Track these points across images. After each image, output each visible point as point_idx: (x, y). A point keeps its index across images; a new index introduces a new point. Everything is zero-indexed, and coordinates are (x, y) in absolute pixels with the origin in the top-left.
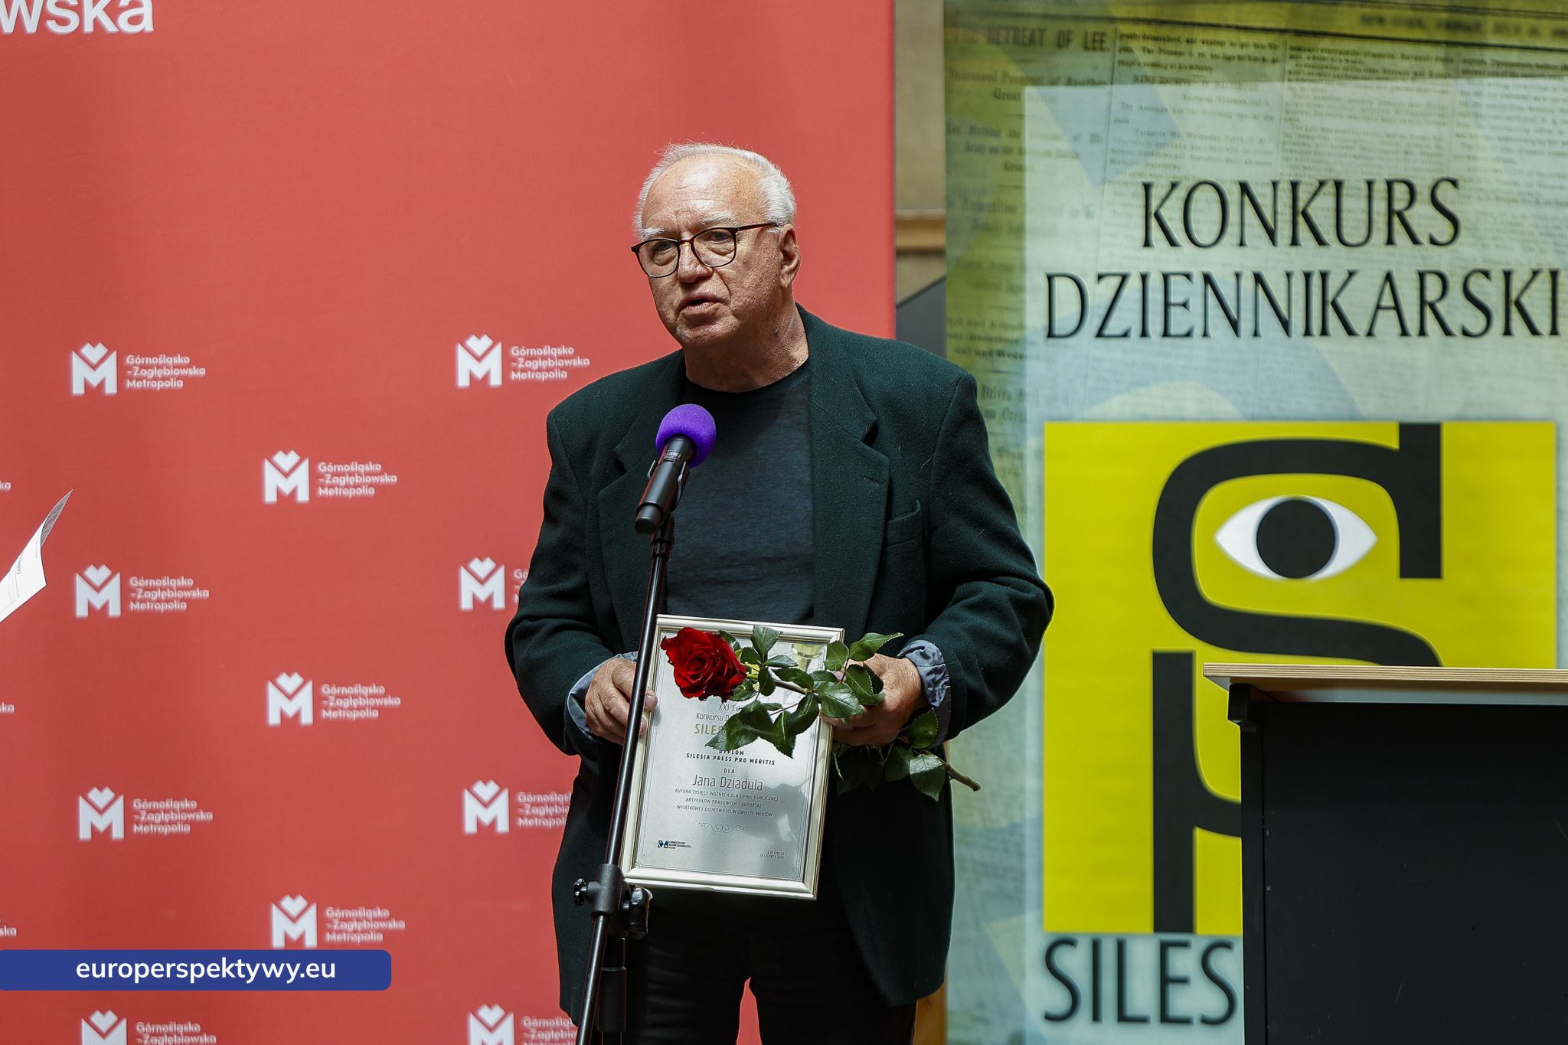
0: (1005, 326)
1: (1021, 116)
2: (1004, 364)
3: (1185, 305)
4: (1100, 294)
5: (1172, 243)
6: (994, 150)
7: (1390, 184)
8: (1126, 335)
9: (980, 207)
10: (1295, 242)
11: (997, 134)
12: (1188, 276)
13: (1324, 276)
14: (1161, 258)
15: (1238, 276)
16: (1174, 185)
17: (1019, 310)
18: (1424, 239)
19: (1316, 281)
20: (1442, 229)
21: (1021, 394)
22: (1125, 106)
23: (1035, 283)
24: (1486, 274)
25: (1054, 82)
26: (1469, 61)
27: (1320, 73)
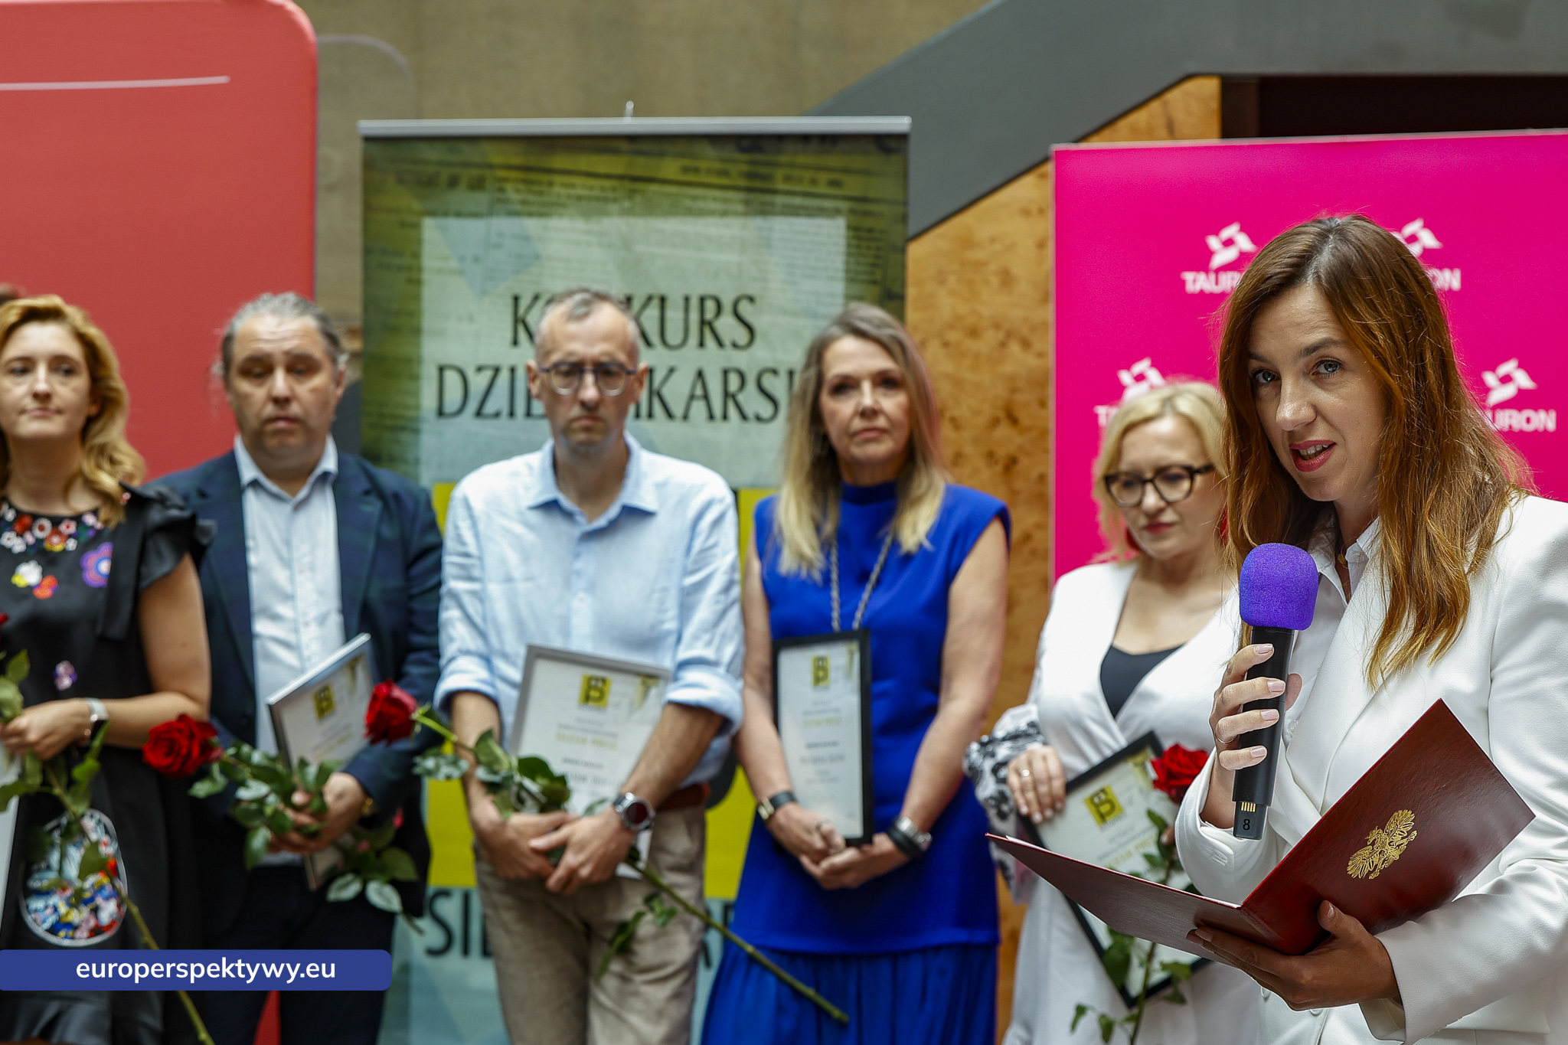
0: (405, 407)
1: (419, 241)
2: (405, 437)
4: (479, 382)
6: (399, 268)
7: (702, 300)
8: (497, 415)
9: (388, 312)
11: (400, 254)
16: (536, 298)
17: (416, 394)
18: (727, 342)
20: (742, 336)
21: (417, 462)
22: (500, 234)
23: (429, 373)
24: (775, 372)
25: (446, 214)
26: (764, 204)
27: (651, 210)
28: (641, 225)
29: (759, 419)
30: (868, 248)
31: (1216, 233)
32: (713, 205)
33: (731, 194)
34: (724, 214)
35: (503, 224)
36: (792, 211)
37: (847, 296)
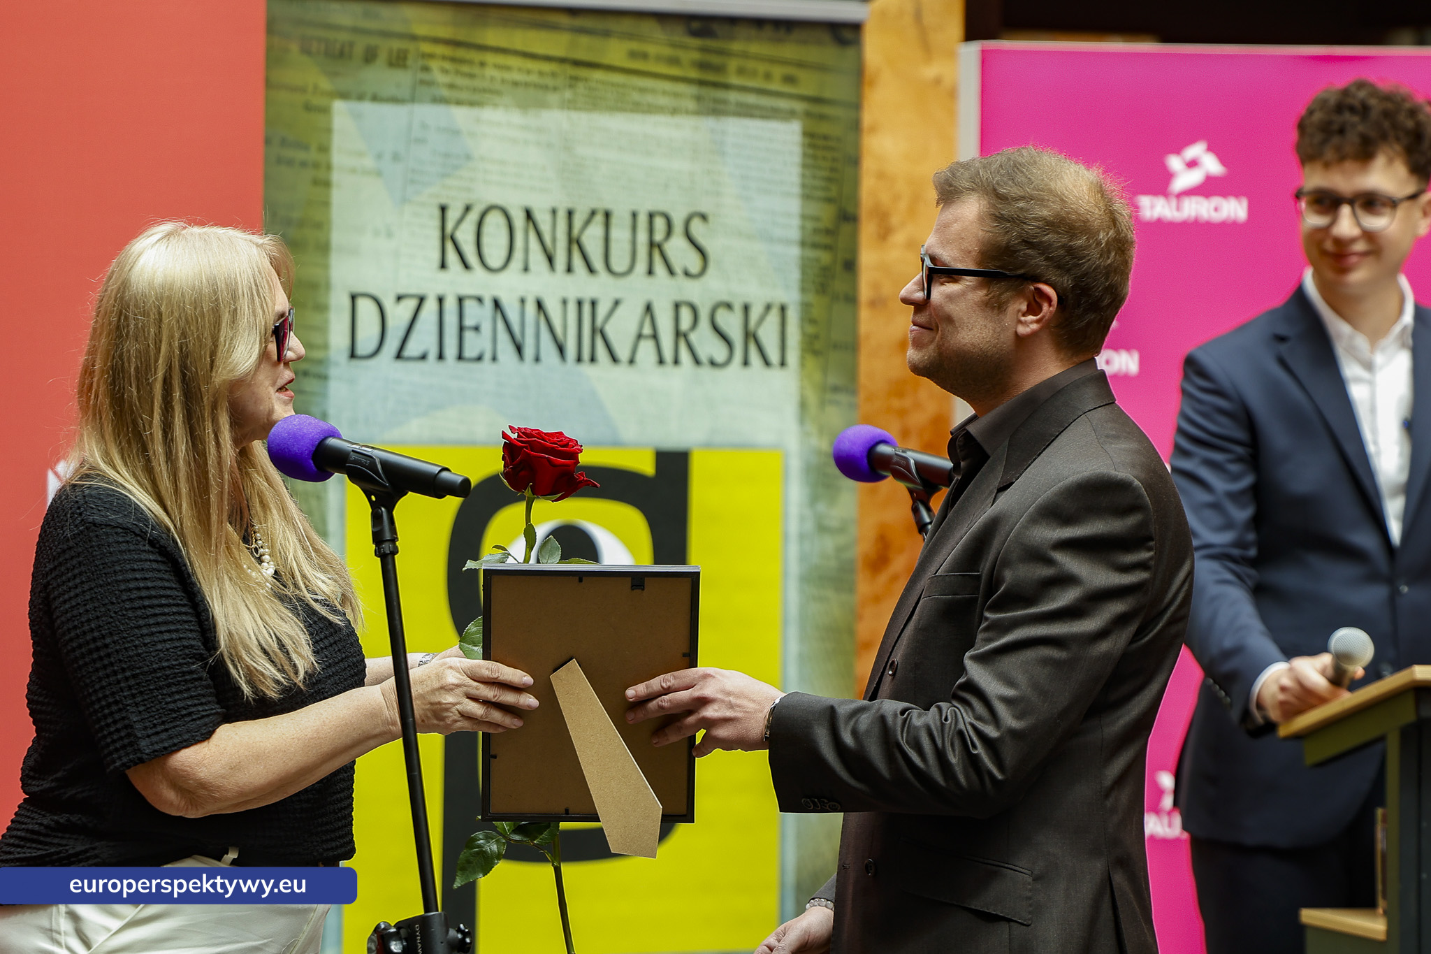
1: (329, 131)
2: (310, 384)
3: (477, 329)
4: (399, 315)
5: (466, 266)
7: (651, 216)
8: (423, 357)
9: (289, 222)
10: (569, 269)
11: (305, 147)
12: (480, 300)
13: (594, 304)
14: (455, 282)
15: (523, 301)
16: (468, 209)
17: (323, 329)
18: (678, 269)
19: (587, 309)
20: (694, 263)
22: (424, 126)
23: (339, 301)
24: (729, 306)
25: (360, 97)
26: (716, 101)
27: (594, 104)
28: (582, 121)
29: (713, 363)
30: (824, 158)
32: (663, 101)
33: (681, 88)
34: (675, 111)
35: (426, 113)
36: (746, 112)
37: (804, 217)
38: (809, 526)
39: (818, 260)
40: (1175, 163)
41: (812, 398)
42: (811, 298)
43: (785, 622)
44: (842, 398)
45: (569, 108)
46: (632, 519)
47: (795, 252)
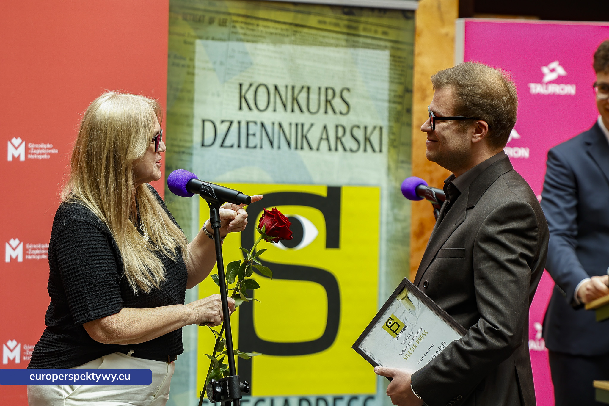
0: (186, 141)
1: (194, 52)
2: (185, 157)
3: (254, 135)
4: (222, 129)
5: (250, 109)
7: (327, 89)
8: (232, 146)
9: (177, 90)
10: (293, 111)
11: (184, 59)
12: (255, 123)
13: (302, 125)
14: (245, 115)
15: (273, 124)
16: (251, 85)
17: (191, 134)
18: (337, 111)
19: (300, 127)
20: (344, 109)
22: (233, 51)
23: (197, 123)
24: (358, 127)
25: (207, 38)
26: (354, 42)
27: (304, 42)
28: (299, 49)
29: (351, 151)
30: (399, 66)
31: (546, 65)
32: (332, 41)
33: (340, 36)
34: (337, 46)
35: (234, 45)
36: (367, 46)
37: (390, 90)
38: (391, 219)
39: (396, 108)
40: (545, 70)
41: (393, 165)
42: (393, 124)
43: (380, 258)
44: (405, 166)
45: (293, 44)
46: (318, 215)
47: (386, 105)
